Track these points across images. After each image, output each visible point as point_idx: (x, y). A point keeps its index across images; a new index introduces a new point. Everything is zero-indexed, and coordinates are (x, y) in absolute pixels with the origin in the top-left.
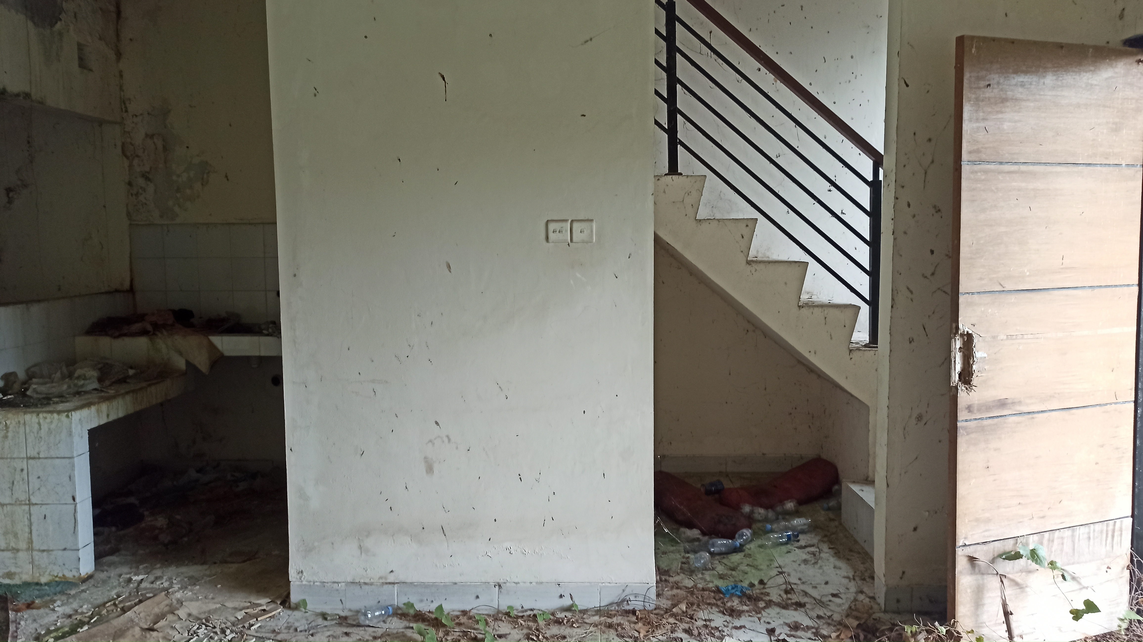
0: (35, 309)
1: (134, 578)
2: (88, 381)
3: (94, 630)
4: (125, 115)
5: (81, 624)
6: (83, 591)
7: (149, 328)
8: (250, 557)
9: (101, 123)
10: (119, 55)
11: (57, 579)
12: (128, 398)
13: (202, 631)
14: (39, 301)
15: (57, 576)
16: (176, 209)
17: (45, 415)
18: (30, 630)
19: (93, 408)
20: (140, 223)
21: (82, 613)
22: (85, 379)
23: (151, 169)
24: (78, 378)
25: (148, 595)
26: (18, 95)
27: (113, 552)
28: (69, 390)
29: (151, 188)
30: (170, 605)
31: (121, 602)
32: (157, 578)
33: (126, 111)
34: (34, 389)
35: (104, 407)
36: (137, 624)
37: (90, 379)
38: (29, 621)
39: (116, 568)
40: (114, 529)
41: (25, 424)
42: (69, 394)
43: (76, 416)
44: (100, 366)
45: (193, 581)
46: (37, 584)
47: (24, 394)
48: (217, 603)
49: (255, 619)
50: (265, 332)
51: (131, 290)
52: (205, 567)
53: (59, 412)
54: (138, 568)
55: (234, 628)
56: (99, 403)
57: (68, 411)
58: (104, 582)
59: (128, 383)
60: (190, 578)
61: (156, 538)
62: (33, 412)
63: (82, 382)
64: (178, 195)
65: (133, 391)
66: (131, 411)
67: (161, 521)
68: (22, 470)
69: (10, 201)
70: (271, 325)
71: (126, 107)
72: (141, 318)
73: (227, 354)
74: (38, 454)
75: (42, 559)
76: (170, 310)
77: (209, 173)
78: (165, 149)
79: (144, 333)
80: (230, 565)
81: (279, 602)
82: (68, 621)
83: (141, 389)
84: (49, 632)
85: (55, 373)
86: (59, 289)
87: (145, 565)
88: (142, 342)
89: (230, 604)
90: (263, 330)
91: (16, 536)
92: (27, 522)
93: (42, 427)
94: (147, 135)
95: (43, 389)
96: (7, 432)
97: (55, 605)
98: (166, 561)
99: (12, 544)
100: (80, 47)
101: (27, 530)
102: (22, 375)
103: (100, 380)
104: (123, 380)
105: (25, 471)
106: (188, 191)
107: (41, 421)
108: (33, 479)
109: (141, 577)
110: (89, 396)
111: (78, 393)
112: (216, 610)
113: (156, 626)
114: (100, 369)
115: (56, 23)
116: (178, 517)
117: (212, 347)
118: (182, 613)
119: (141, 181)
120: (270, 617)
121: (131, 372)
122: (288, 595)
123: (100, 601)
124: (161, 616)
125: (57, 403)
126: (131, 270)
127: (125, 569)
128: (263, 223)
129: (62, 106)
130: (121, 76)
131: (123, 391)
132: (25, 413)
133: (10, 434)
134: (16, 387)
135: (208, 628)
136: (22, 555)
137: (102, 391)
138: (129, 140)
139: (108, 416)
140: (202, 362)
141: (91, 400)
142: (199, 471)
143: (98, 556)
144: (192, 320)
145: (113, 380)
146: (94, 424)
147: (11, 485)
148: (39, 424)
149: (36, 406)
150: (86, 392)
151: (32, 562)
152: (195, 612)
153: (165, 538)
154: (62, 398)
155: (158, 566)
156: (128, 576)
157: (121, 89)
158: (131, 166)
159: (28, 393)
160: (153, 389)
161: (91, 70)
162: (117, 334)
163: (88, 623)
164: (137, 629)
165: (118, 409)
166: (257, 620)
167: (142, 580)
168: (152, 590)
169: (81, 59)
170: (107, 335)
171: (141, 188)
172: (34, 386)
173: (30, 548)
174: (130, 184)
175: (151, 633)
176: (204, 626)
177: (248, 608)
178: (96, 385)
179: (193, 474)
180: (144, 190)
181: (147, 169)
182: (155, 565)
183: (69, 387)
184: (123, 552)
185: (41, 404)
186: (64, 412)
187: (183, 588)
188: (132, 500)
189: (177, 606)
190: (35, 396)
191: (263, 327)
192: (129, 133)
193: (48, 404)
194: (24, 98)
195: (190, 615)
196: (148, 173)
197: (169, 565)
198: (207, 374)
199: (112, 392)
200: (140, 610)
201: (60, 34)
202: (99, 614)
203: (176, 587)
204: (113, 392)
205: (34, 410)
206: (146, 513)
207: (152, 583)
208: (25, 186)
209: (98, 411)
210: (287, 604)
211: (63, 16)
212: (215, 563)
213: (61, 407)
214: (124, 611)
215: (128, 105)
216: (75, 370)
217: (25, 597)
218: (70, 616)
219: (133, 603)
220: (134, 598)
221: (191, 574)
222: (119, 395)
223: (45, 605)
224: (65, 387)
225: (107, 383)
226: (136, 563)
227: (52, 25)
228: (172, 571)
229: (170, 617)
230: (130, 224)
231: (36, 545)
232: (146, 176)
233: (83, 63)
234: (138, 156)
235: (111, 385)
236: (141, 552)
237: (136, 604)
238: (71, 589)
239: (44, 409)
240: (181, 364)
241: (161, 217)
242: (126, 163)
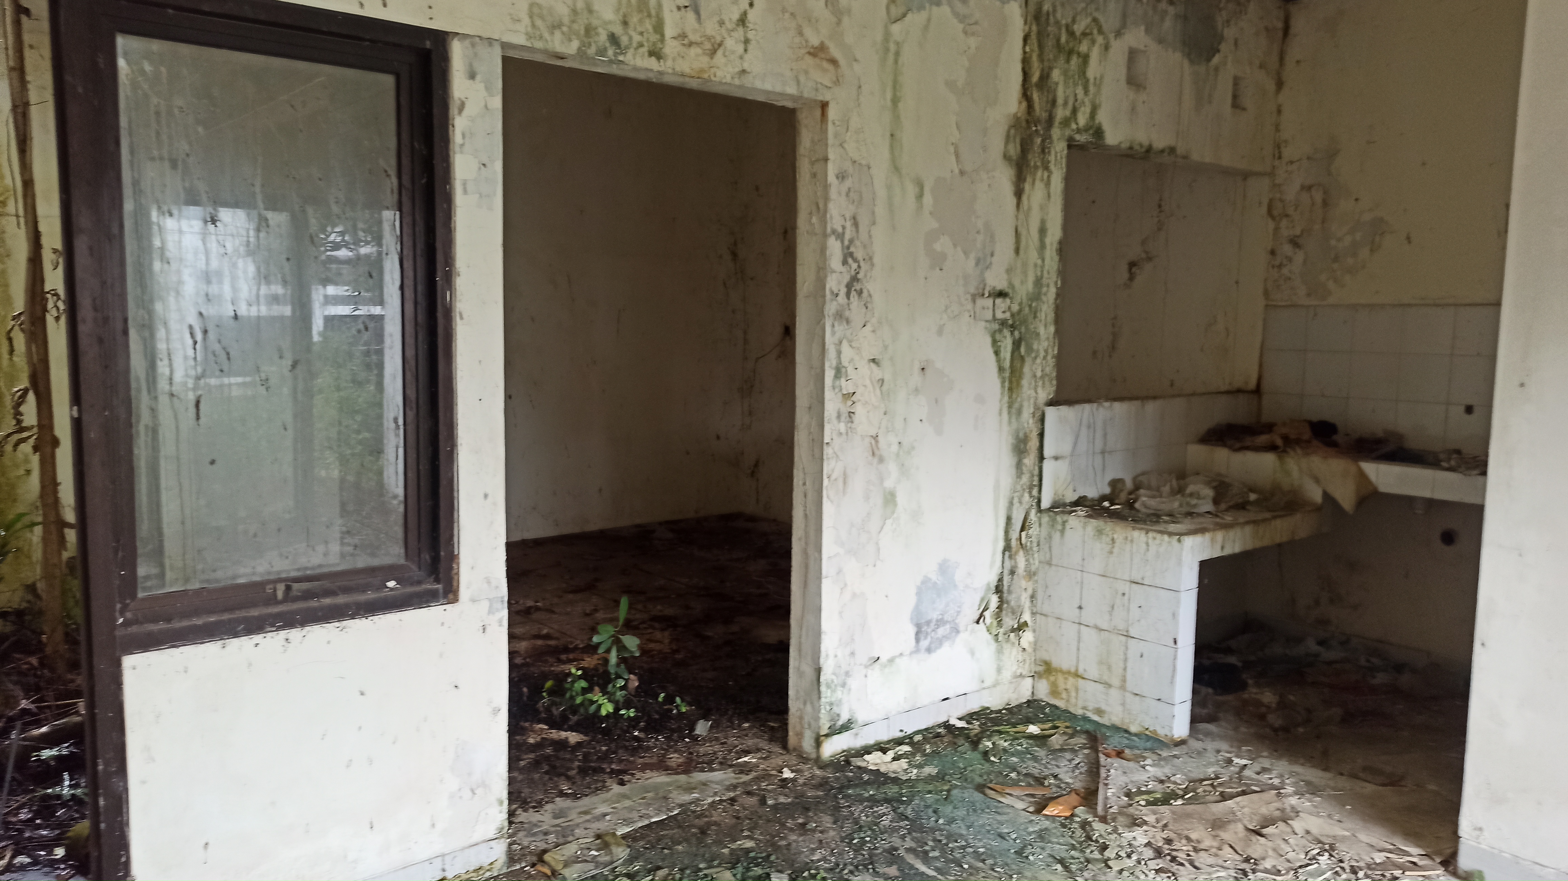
0: (1151, 407)
1: (1236, 760)
2: (1200, 502)
3: (1190, 808)
4: (1277, 163)
5: (1176, 796)
6: (1175, 756)
7: (1279, 442)
8: (1393, 781)
9: (1246, 175)
10: (1280, 84)
11: (1147, 732)
12: (1248, 529)
13: (1324, 859)
14: (1155, 398)
15: (1147, 729)
16: (1331, 285)
17: (1155, 534)
18: (1120, 783)
19: (1208, 536)
20: (1280, 304)
21: (1175, 783)
22: (1199, 498)
23: (1302, 231)
24: (1191, 495)
25: (1254, 788)
26: (1162, 151)
27: (1211, 719)
28: (1181, 509)
29: (1299, 257)
30: (1283, 810)
31: (1220, 784)
32: (1264, 770)
33: (1280, 158)
34: (1143, 501)
35: (1219, 535)
36: (1240, 820)
37: (1204, 498)
38: (1119, 772)
39: (1213, 740)
40: (1210, 690)
41: (1132, 541)
42: (1180, 514)
43: (1189, 541)
44: (1215, 484)
45: (1313, 789)
46: (1126, 731)
47: (1130, 505)
48: (1347, 830)
49: (1401, 872)
50: (1444, 464)
51: (1258, 391)
52: (1328, 775)
53: (1171, 534)
54: (1239, 748)
55: (1369, 872)
56: (1214, 530)
57: (1181, 534)
58: (1200, 753)
59: (1248, 510)
60: (1308, 783)
61: (1262, 717)
62: (1141, 529)
63: (1194, 501)
64: (1335, 266)
65: (1255, 522)
66: (1249, 546)
67: (1268, 697)
68: (1124, 594)
69: (1132, 278)
70: (1455, 456)
71: (1280, 153)
72: (1269, 428)
73: (1382, 489)
74: (1143, 579)
75: (1134, 704)
76: (1305, 421)
77: (1383, 233)
78: (1325, 203)
79: (1272, 448)
80: (1367, 784)
81: (1438, 860)
82: (1159, 787)
83: (1264, 520)
84: (1140, 793)
85: (1165, 486)
86: (1172, 385)
87: (1249, 748)
88: (1268, 459)
89: (1363, 837)
90: (1441, 461)
91: (1109, 668)
92: (1122, 657)
93: (1150, 548)
94: (1303, 188)
95: (1153, 503)
96: (1113, 547)
97: (1146, 763)
98: (1276, 751)
99: (1105, 678)
100: (1236, 81)
101: (1121, 665)
102: (1129, 485)
103: (1216, 501)
104: (1242, 506)
105: (1126, 597)
106: (1350, 261)
107: (1150, 541)
108: (1134, 607)
109: (1244, 762)
110: (1201, 520)
111: (1190, 514)
112: (1344, 839)
113: (1265, 831)
114: (1215, 488)
115: (1214, 55)
116: (1292, 698)
117: (1362, 476)
118: (1297, 824)
119: (1287, 249)
120: (1423, 876)
121: (1253, 497)
122: (1454, 855)
123: (1196, 775)
124: (1269, 822)
125: (1166, 522)
126: (1261, 366)
127: (1224, 746)
128: (1456, 305)
129: (1207, 160)
130: (1279, 112)
131: (1241, 520)
132: (1134, 529)
133: (1116, 550)
134: (1123, 496)
135: (1332, 858)
136: (1114, 693)
137: (1217, 516)
138: (1278, 196)
139: (1223, 548)
140: (1346, 497)
141: (1205, 525)
142: (1321, 643)
143: (1194, 720)
144: (1335, 437)
145: (1231, 503)
146: (1206, 556)
147: (1110, 609)
148: (1147, 544)
149: (1144, 522)
150: (1199, 515)
151: (1123, 704)
152: (1315, 831)
153: (1275, 720)
154: (1173, 517)
155: (1265, 754)
156: (1228, 755)
157: (1277, 128)
158: (1277, 229)
159: (1137, 505)
160: (1278, 523)
161: (1244, 109)
162: (1238, 445)
163: (1182, 797)
164: (1240, 827)
165: (1234, 541)
166: (1403, 873)
167: (1245, 765)
168: (1258, 783)
169: (1235, 97)
170: (1224, 445)
171: (1287, 257)
172: (1144, 499)
173: (1123, 688)
174: (1273, 252)
175: (1259, 838)
176: (1326, 854)
177: (1390, 852)
178: (1208, 507)
179: (1311, 646)
180: (1290, 259)
181: (1298, 232)
182: (1262, 752)
183: (1181, 505)
184: (1223, 724)
185: (1151, 521)
186: (1176, 534)
187: (1299, 793)
188: (1232, 660)
189: (1292, 814)
190: (1144, 510)
191: (1442, 456)
192: (1279, 185)
193: (1157, 522)
194: (1169, 154)
195: (1308, 832)
196: (1298, 237)
197: (1279, 758)
198: (1351, 512)
199: (1228, 518)
200: (1245, 803)
201: (1217, 69)
202: (1194, 791)
203: (1290, 789)
204: (1230, 518)
205: (1143, 526)
206: (1250, 682)
207: (1258, 773)
208: (1149, 259)
209: (1213, 540)
210: (1451, 868)
211: (1223, 47)
212: (1342, 774)
213: (1172, 527)
214: (1224, 797)
215: (1283, 149)
216: (1186, 486)
217: (1116, 741)
218: (1162, 782)
219: (1234, 790)
220: (1235, 786)
221: (1308, 778)
222: (1238, 524)
223: (1137, 759)
224: (1176, 504)
225: (1223, 506)
226: (1238, 742)
227: (1209, 60)
228: (1282, 766)
229: (1281, 824)
230: (1267, 306)
231: (1130, 686)
232: (1295, 242)
233: (1236, 104)
234: (1287, 216)
235: (1227, 510)
236: (1243, 729)
237: (1238, 794)
238: (1162, 750)
239: (1153, 528)
240: (1315, 495)
241: (1309, 295)
242: (1271, 225)
